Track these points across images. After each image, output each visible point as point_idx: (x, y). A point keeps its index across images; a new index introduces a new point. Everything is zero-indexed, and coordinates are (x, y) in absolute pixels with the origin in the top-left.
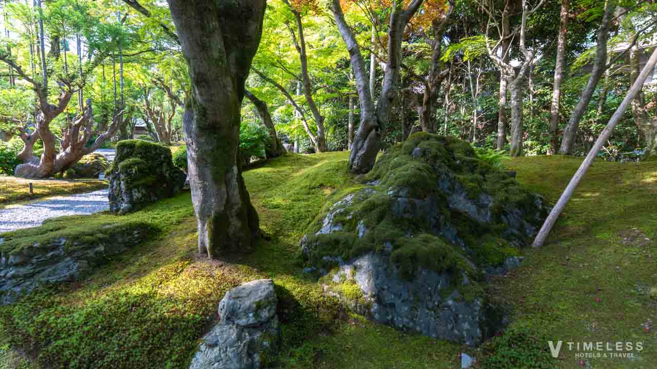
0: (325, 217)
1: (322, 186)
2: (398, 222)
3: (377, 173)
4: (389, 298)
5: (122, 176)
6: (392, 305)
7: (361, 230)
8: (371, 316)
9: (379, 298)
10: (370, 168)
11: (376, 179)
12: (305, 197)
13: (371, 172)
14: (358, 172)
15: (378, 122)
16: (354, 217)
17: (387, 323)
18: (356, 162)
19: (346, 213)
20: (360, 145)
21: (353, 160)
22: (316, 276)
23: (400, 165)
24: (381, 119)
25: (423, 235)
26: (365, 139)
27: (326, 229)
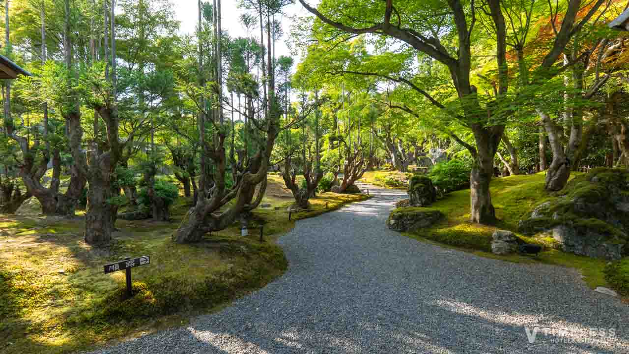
0: (532, 211)
1: (525, 198)
2: (577, 213)
3: (566, 191)
4: (571, 243)
5: (416, 192)
6: (573, 246)
7: (555, 216)
8: (562, 250)
9: (566, 244)
10: (562, 187)
11: (565, 194)
12: (515, 204)
13: (562, 190)
14: (552, 190)
15: (567, 159)
16: (550, 211)
17: (571, 252)
18: (550, 184)
19: (546, 210)
20: (553, 174)
21: (548, 183)
22: (530, 235)
23: (581, 187)
24: (568, 158)
25: (593, 219)
26: (557, 171)
27: (534, 215)
